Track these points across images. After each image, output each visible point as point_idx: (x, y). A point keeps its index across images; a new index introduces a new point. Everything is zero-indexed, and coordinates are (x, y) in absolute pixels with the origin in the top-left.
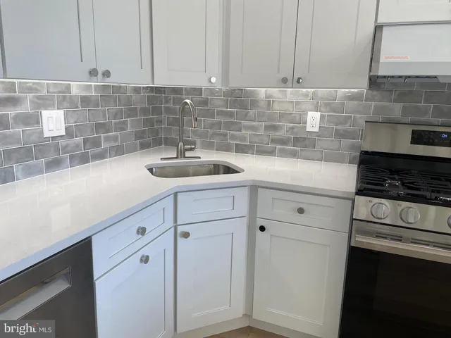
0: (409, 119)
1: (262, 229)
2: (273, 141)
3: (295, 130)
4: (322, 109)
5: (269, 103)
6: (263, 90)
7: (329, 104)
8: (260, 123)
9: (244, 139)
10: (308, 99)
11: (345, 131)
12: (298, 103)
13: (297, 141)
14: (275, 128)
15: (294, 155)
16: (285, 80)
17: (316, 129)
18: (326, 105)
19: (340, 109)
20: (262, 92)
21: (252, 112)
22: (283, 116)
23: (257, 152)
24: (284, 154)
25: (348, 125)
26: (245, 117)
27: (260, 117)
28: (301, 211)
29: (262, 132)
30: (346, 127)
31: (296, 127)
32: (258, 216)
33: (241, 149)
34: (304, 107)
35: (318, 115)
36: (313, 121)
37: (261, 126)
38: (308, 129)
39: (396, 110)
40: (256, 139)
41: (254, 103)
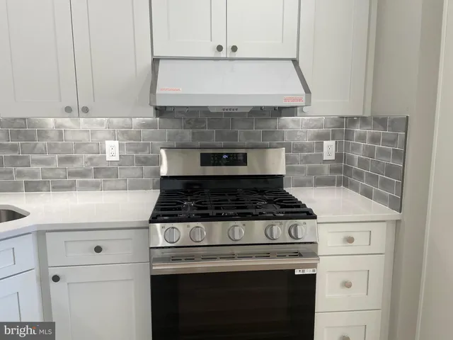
0: (198, 144)
1: (56, 279)
2: (72, 174)
3: (95, 160)
4: (120, 138)
5: (60, 133)
6: (52, 119)
7: (126, 132)
8: (52, 156)
9: (34, 175)
10: (103, 128)
11: (146, 158)
12: (93, 133)
13: (98, 171)
14: (70, 160)
15: (96, 187)
16: (68, 110)
17: (117, 158)
18: (123, 133)
19: (138, 136)
20: (51, 123)
21: (41, 144)
22: (79, 146)
23: (53, 188)
24: (86, 187)
25: (148, 152)
26: (33, 150)
27: (52, 148)
28: (98, 249)
29: (56, 165)
30: (145, 154)
31: (95, 157)
32: (50, 265)
33: (32, 187)
34: (100, 136)
35: (116, 143)
36: (112, 150)
37: (53, 158)
38: (109, 158)
39: (187, 136)
40: (51, 174)
41: (42, 134)
